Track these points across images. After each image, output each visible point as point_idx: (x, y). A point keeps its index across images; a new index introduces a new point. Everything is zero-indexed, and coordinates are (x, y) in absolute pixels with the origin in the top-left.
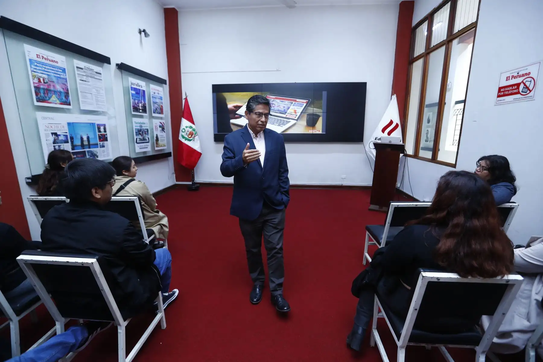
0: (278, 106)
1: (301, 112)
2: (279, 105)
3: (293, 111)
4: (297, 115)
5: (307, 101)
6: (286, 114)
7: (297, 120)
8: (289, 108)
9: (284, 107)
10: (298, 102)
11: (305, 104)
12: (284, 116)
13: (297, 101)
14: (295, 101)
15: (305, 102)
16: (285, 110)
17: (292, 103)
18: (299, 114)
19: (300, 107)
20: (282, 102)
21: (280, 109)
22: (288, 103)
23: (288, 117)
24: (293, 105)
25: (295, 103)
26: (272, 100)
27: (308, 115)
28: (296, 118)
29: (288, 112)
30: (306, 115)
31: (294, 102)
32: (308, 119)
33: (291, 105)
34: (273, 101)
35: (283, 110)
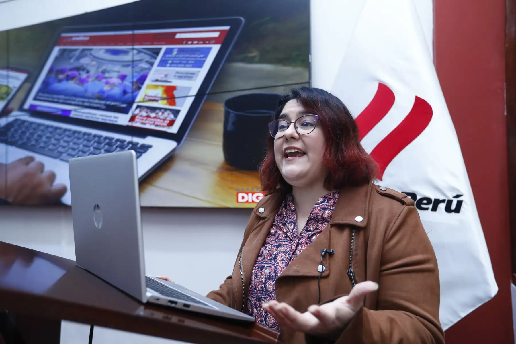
0: (99, 78)
1: (194, 91)
2: (104, 72)
3: (159, 92)
4: (176, 113)
5: (227, 28)
6: (133, 110)
7: (177, 137)
8: (142, 80)
9: (123, 77)
10: (181, 41)
11: (216, 48)
12: (123, 119)
13: (178, 36)
14: (170, 39)
15: (216, 35)
16: (125, 92)
17: (156, 52)
18: (189, 101)
19: (194, 66)
20: (116, 53)
21: (106, 88)
22: (142, 56)
23: (137, 124)
24: (163, 63)
25: (169, 51)
26: (77, 53)
27: (229, 104)
28: (174, 129)
29: (140, 97)
30: (220, 109)
31: (164, 48)
32: (230, 127)
33: (152, 64)
34: (83, 54)
35: (117, 91)
